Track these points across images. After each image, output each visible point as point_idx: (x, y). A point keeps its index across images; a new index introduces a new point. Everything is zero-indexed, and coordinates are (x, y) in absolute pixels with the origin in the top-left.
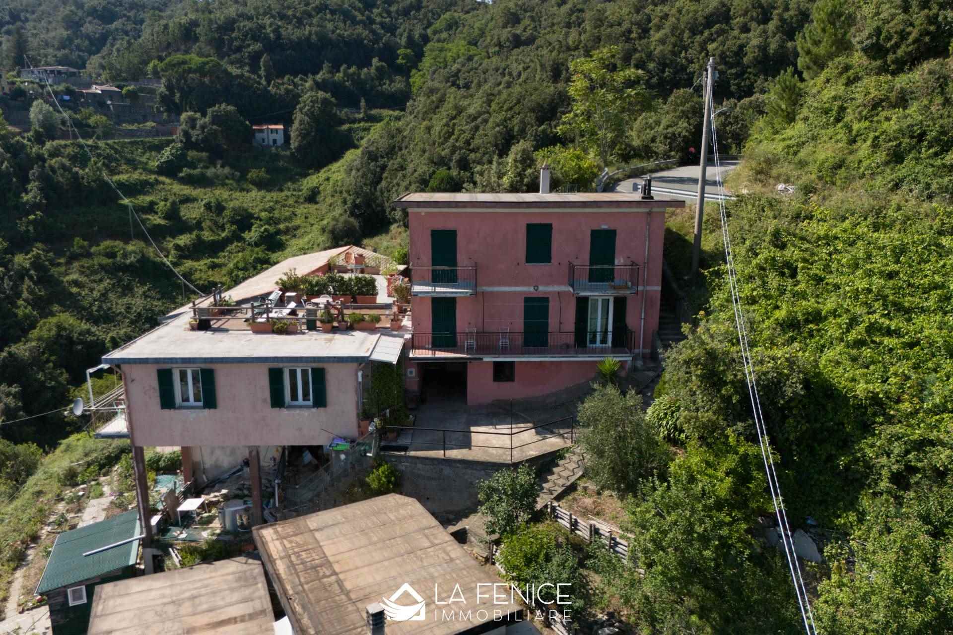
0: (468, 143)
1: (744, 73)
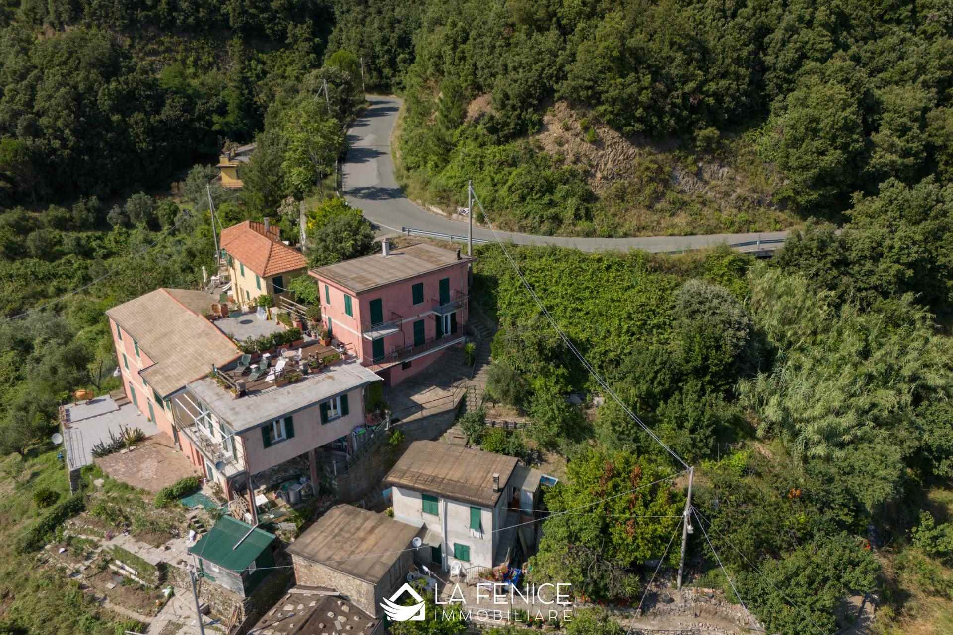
0: (30, 104)
1: (275, 18)
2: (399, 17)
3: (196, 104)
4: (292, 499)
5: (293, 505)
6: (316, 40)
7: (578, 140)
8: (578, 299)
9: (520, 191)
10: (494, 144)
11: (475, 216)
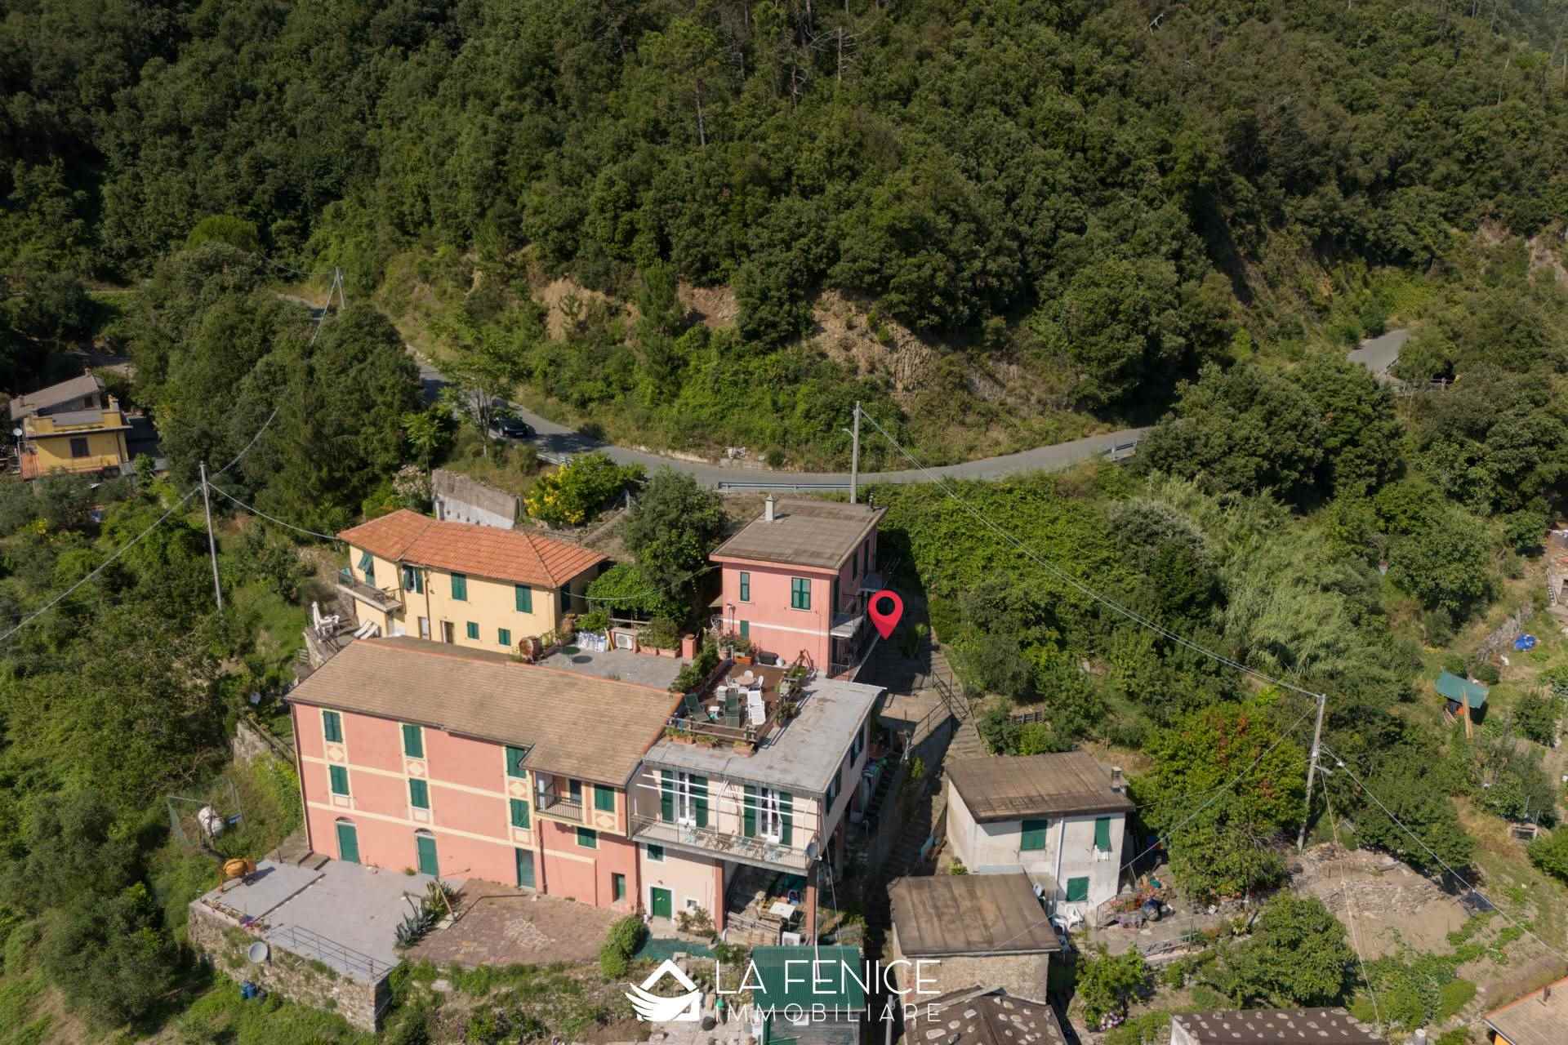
2: (270, 158)
6: (79, 194)
7: (867, 340)
9: (823, 416)
10: (759, 353)
11: (762, 458)
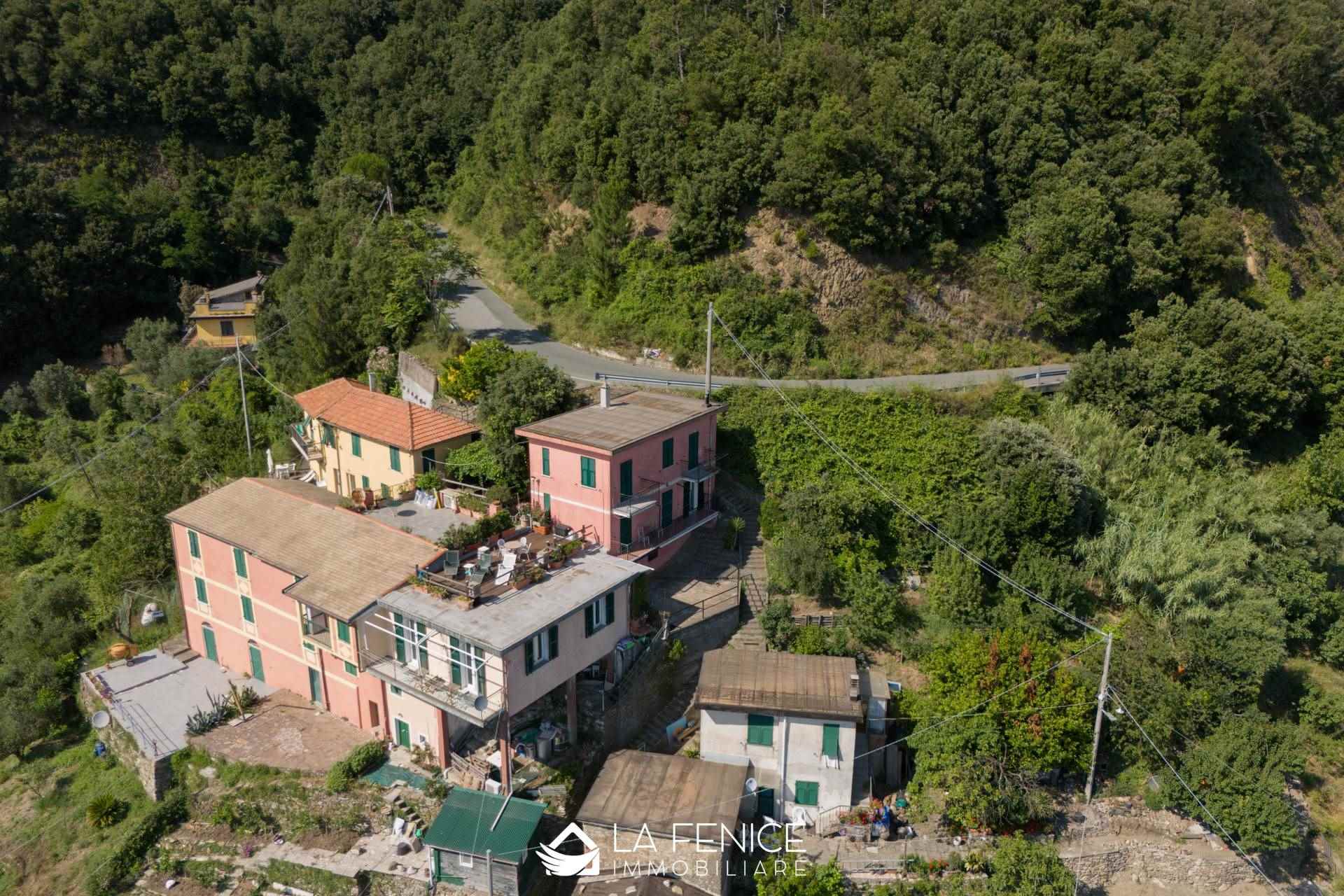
1: (232, 110)
2: (429, 112)
3: (133, 229)
4: (541, 754)
5: (545, 762)
6: (297, 142)
7: (795, 256)
8: (864, 451)
9: (732, 323)
10: (686, 263)
11: (671, 359)
